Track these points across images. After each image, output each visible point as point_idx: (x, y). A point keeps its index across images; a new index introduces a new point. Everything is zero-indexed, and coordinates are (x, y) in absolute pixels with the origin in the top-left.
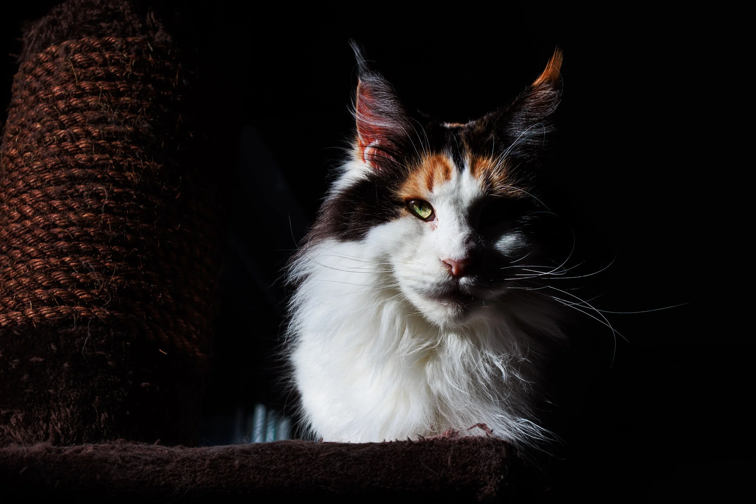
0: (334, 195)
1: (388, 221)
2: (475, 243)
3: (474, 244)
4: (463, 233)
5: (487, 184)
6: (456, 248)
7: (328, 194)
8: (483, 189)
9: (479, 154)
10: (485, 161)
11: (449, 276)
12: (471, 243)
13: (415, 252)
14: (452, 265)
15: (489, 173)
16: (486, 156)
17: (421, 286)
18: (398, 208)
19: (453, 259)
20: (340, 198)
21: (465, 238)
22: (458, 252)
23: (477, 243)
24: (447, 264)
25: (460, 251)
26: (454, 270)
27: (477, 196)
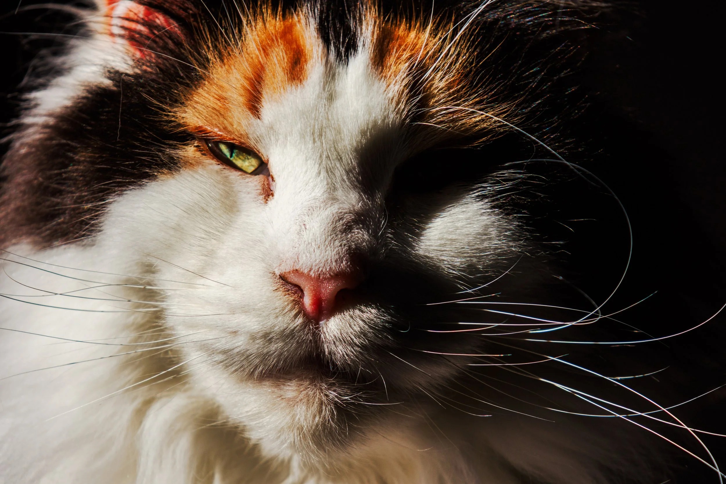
0: (31, 130)
1: (151, 177)
2: (369, 235)
3: (366, 237)
4: (336, 206)
5: (415, 95)
6: (313, 244)
7: (20, 127)
8: (402, 106)
9: (395, 17)
10: (413, 34)
11: (296, 316)
12: (358, 233)
13: (211, 254)
14: (302, 287)
15: (422, 68)
16: (416, 19)
17: (226, 343)
18: (175, 147)
19: (306, 271)
20: (46, 139)
21: (341, 219)
22: (318, 252)
23: (374, 235)
24: (290, 283)
25: (324, 251)
26: (308, 301)
27: (383, 121)
